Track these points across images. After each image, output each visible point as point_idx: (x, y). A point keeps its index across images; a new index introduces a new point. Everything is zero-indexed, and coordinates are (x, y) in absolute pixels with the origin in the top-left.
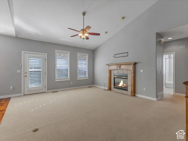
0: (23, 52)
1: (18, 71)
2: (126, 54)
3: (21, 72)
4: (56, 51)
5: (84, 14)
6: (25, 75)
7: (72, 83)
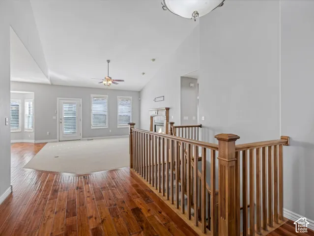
0: (58, 99)
1: (54, 117)
2: (162, 99)
3: (56, 118)
4: (92, 96)
5: (108, 61)
6: (60, 121)
7: (110, 131)
